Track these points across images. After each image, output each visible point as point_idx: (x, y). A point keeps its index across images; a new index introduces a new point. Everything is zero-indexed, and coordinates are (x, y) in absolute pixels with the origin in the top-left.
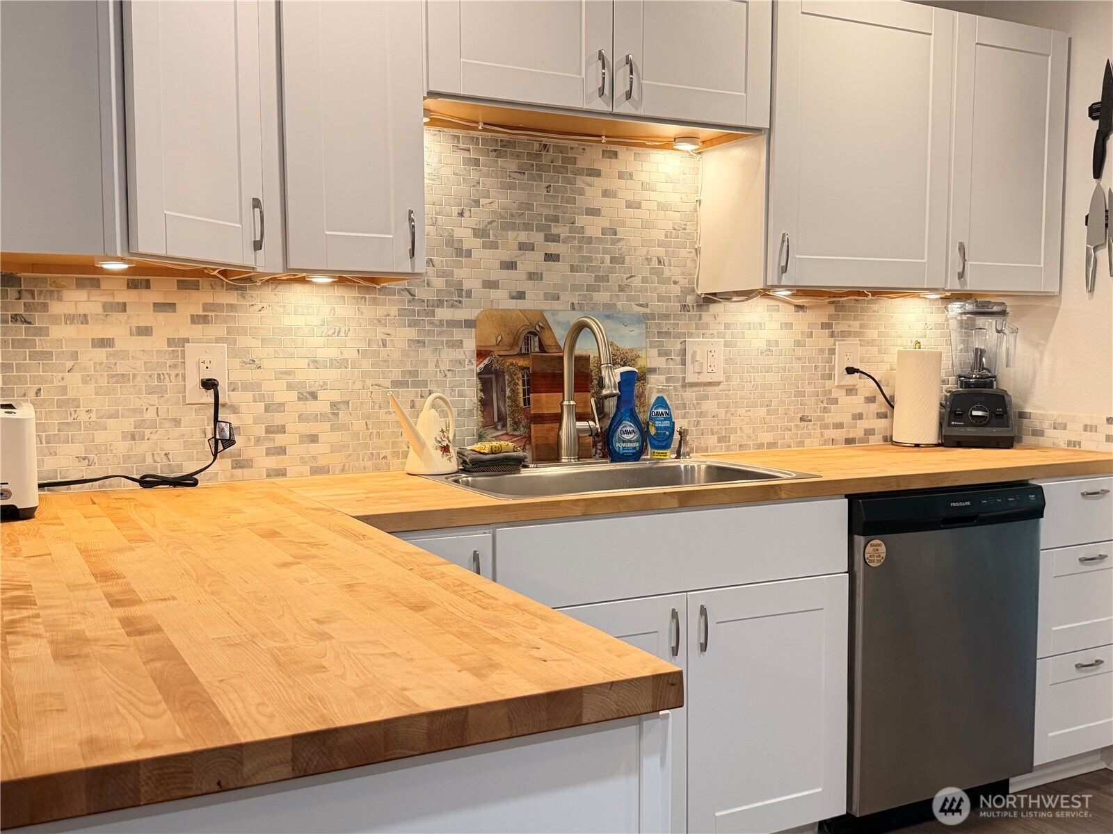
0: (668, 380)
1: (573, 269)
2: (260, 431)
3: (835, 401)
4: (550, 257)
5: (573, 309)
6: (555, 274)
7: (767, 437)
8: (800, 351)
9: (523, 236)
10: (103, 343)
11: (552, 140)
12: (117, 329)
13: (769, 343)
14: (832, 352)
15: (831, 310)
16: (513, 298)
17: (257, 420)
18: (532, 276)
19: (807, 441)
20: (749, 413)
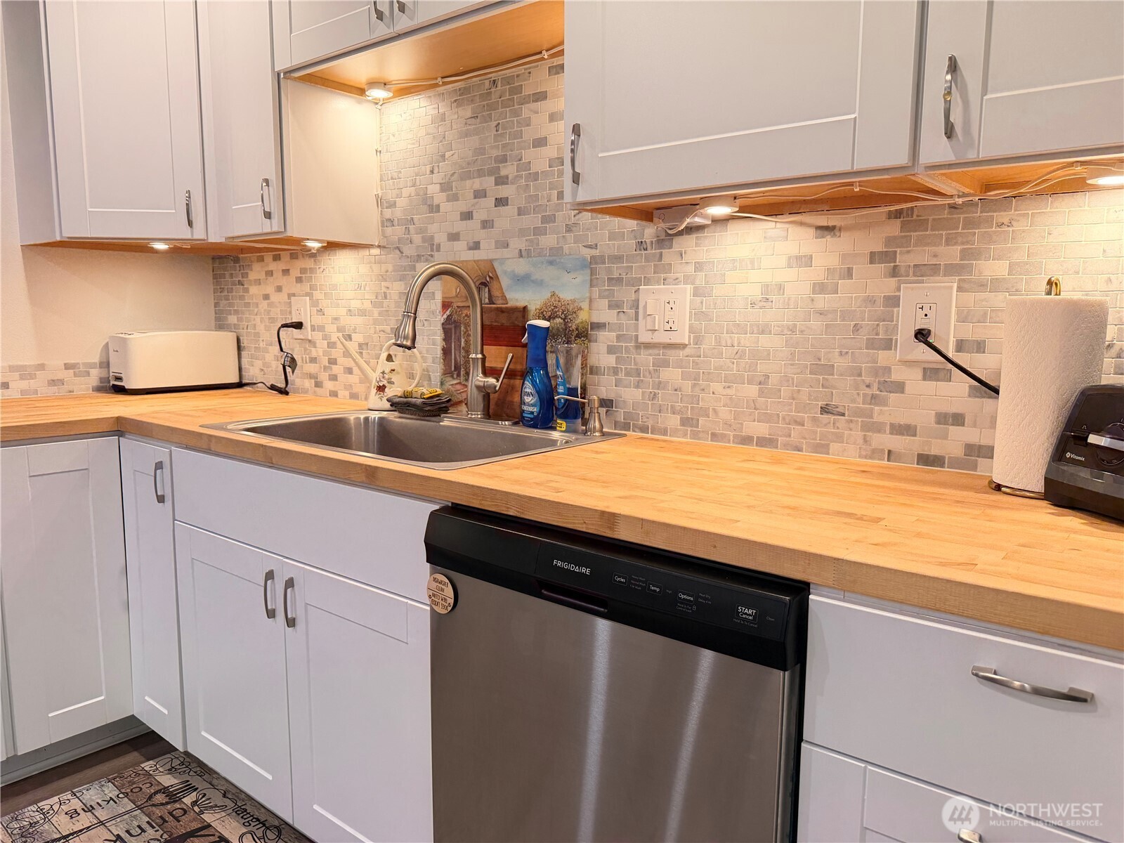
0: (619, 338)
1: (521, 212)
2: (325, 362)
3: (899, 387)
4: (501, 202)
5: (521, 256)
6: (506, 219)
7: (759, 429)
8: (823, 301)
9: (477, 184)
13: (766, 288)
14: (893, 301)
15: (894, 228)
16: (470, 249)
17: (325, 353)
18: (486, 224)
19: (834, 447)
20: (729, 391)
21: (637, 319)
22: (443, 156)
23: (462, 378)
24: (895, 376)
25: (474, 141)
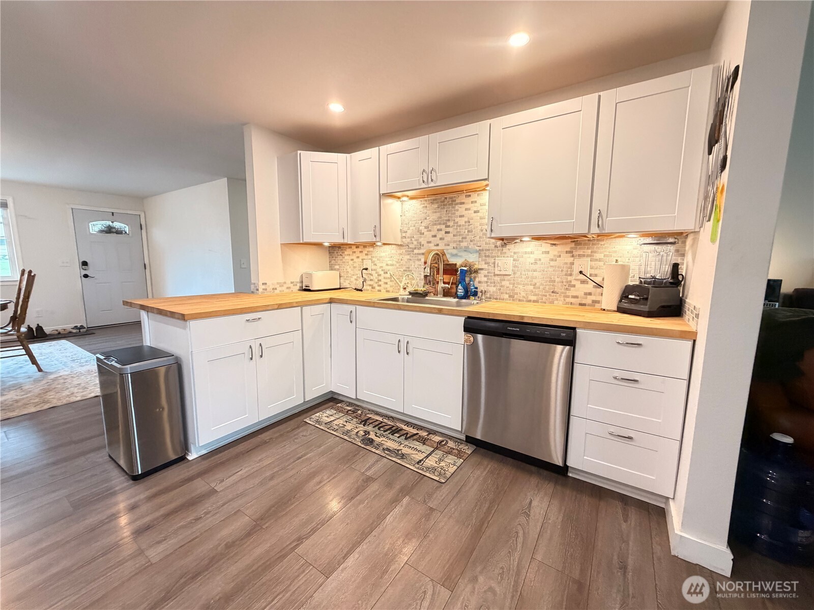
0: (488, 273)
1: (454, 236)
2: (376, 280)
3: (574, 286)
4: (446, 233)
5: (454, 248)
6: (449, 238)
7: (534, 298)
8: (552, 263)
9: (438, 227)
10: (352, 260)
11: (448, 196)
12: (354, 257)
13: (536, 260)
14: (572, 264)
15: (573, 245)
16: (435, 246)
17: (376, 278)
18: (441, 239)
19: (555, 302)
20: (524, 288)
21: (494, 267)
22: (426, 219)
23: (431, 285)
24: (573, 283)
25: (438, 215)
